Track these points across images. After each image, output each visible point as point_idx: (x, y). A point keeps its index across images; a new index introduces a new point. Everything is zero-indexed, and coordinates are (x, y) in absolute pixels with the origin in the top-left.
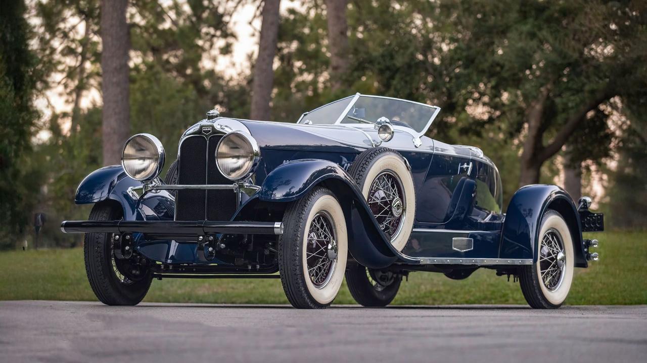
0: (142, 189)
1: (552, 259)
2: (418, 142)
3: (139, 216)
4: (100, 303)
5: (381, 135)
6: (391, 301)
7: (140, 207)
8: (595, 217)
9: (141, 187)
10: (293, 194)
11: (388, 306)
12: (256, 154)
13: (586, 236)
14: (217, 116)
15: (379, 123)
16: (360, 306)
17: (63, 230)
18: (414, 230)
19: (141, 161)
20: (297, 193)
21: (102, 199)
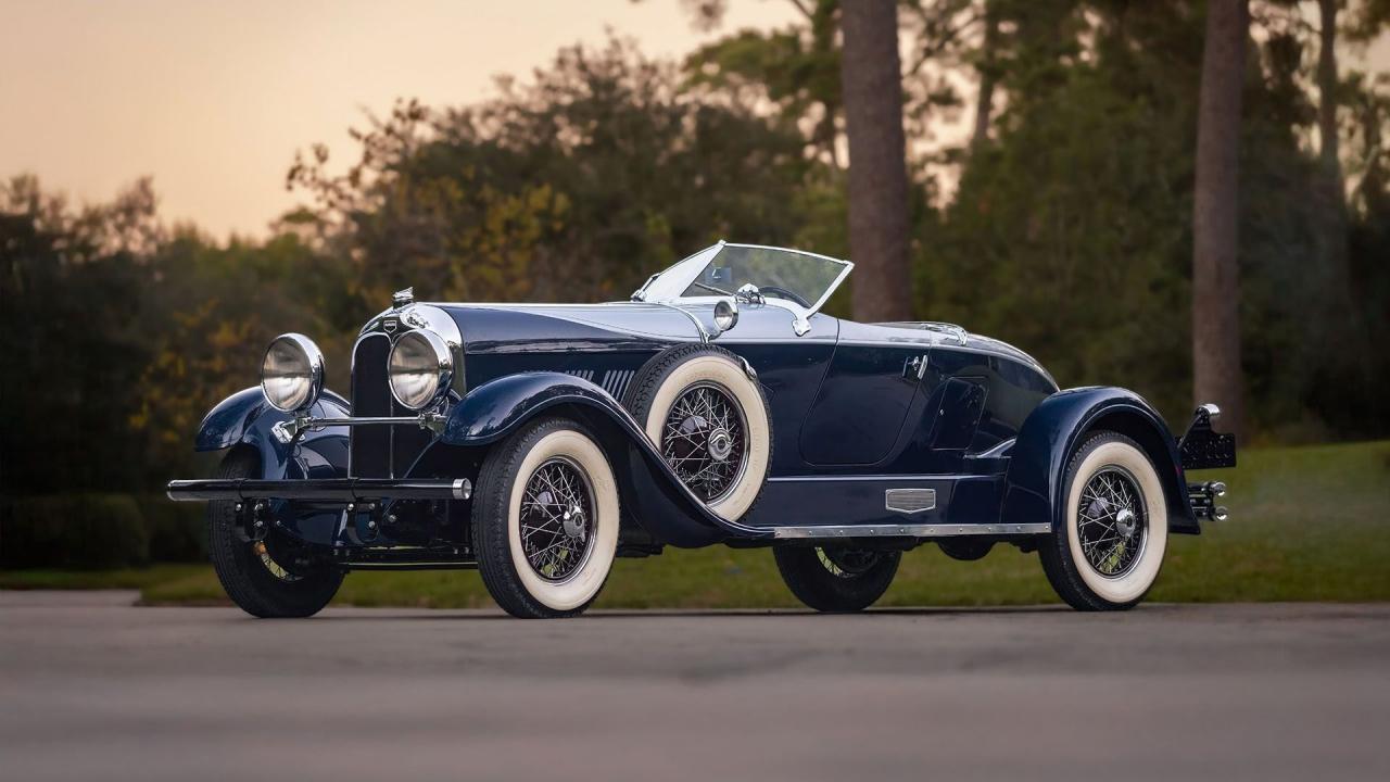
0: (293, 425)
1: (1108, 521)
2: (803, 326)
3: (294, 470)
4: (239, 612)
5: (718, 319)
6: (873, 602)
7: (297, 451)
8: (1222, 441)
9: (293, 422)
10: (492, 430)
11: (868, 608)
12: (445, 367)
13: (1192, 477)
14: (408, 302)
15: (741, 294)
16: (813, 610)
17: (169, 494)
18: (769, 479)
19: (288, 380)
20: (498, 429)
21: (233, 443)
